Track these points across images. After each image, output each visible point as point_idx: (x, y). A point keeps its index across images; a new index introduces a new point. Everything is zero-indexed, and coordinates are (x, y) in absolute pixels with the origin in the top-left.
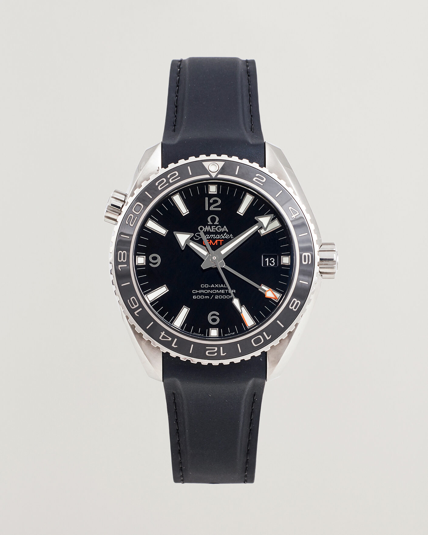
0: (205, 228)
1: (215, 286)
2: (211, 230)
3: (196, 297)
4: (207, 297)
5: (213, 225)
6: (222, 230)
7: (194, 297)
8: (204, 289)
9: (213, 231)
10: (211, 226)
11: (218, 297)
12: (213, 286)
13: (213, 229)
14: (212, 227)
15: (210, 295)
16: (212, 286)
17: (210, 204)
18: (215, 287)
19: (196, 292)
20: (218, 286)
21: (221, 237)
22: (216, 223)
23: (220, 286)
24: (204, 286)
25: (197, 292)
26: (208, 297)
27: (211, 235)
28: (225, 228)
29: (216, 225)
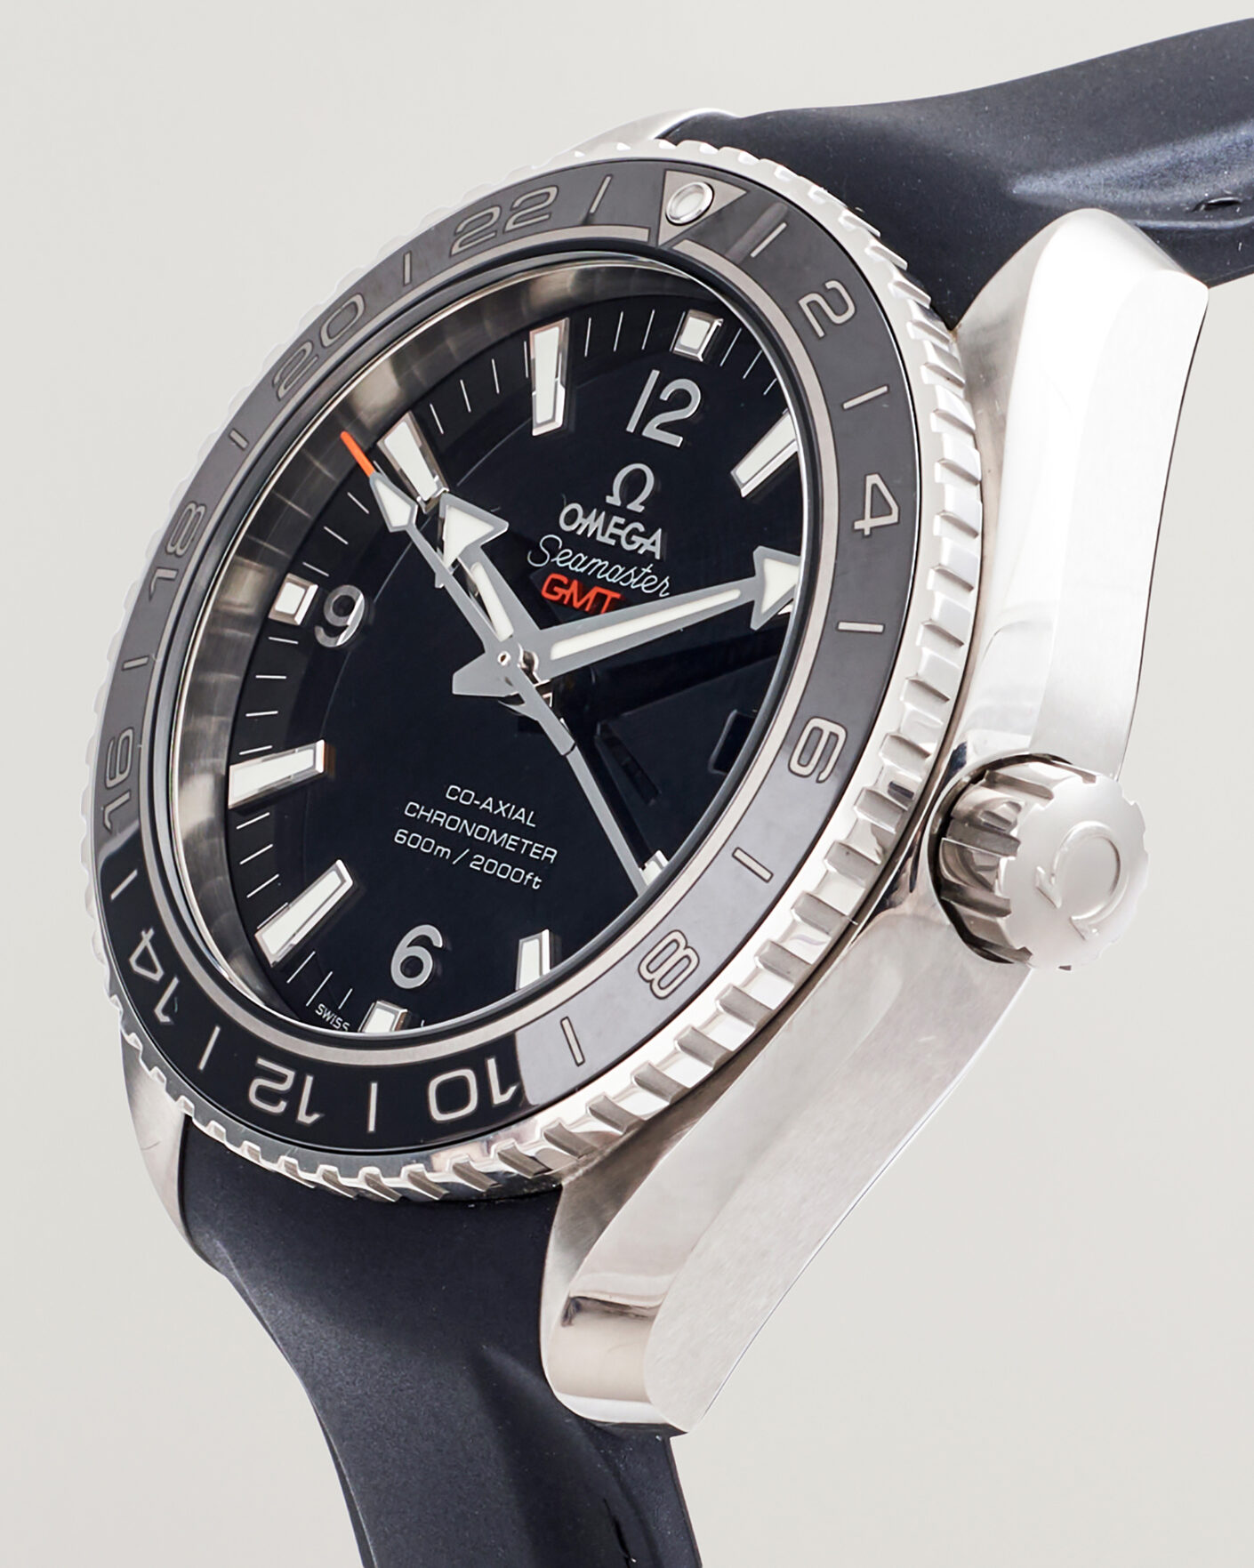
0: (586, 516)
1: (496, 806)
2: (603, 534)
3: (408, 836)
4: (444, 850)
5: (621, 511)
6: (642, 545)
7: (400, 837)
8: (453, 808)
9: (606, 540)
10: (612, 511)
11: (482, 866)
12: (487, 805)
13: (611, 529)
14: (616, 519)
15: (458, 841)
16: (484, 806)
17: (655, 407)
18: (494, 810)
19: (418, 811)
20: (507, 811)
21: (625, 580)
22: (636, 506)
23: (513, 815)
24: (459, 795)
25: (421, 812)
26: (446, 853)
27: (594, 561)
28: (654, 544)
29: (631, 517)
